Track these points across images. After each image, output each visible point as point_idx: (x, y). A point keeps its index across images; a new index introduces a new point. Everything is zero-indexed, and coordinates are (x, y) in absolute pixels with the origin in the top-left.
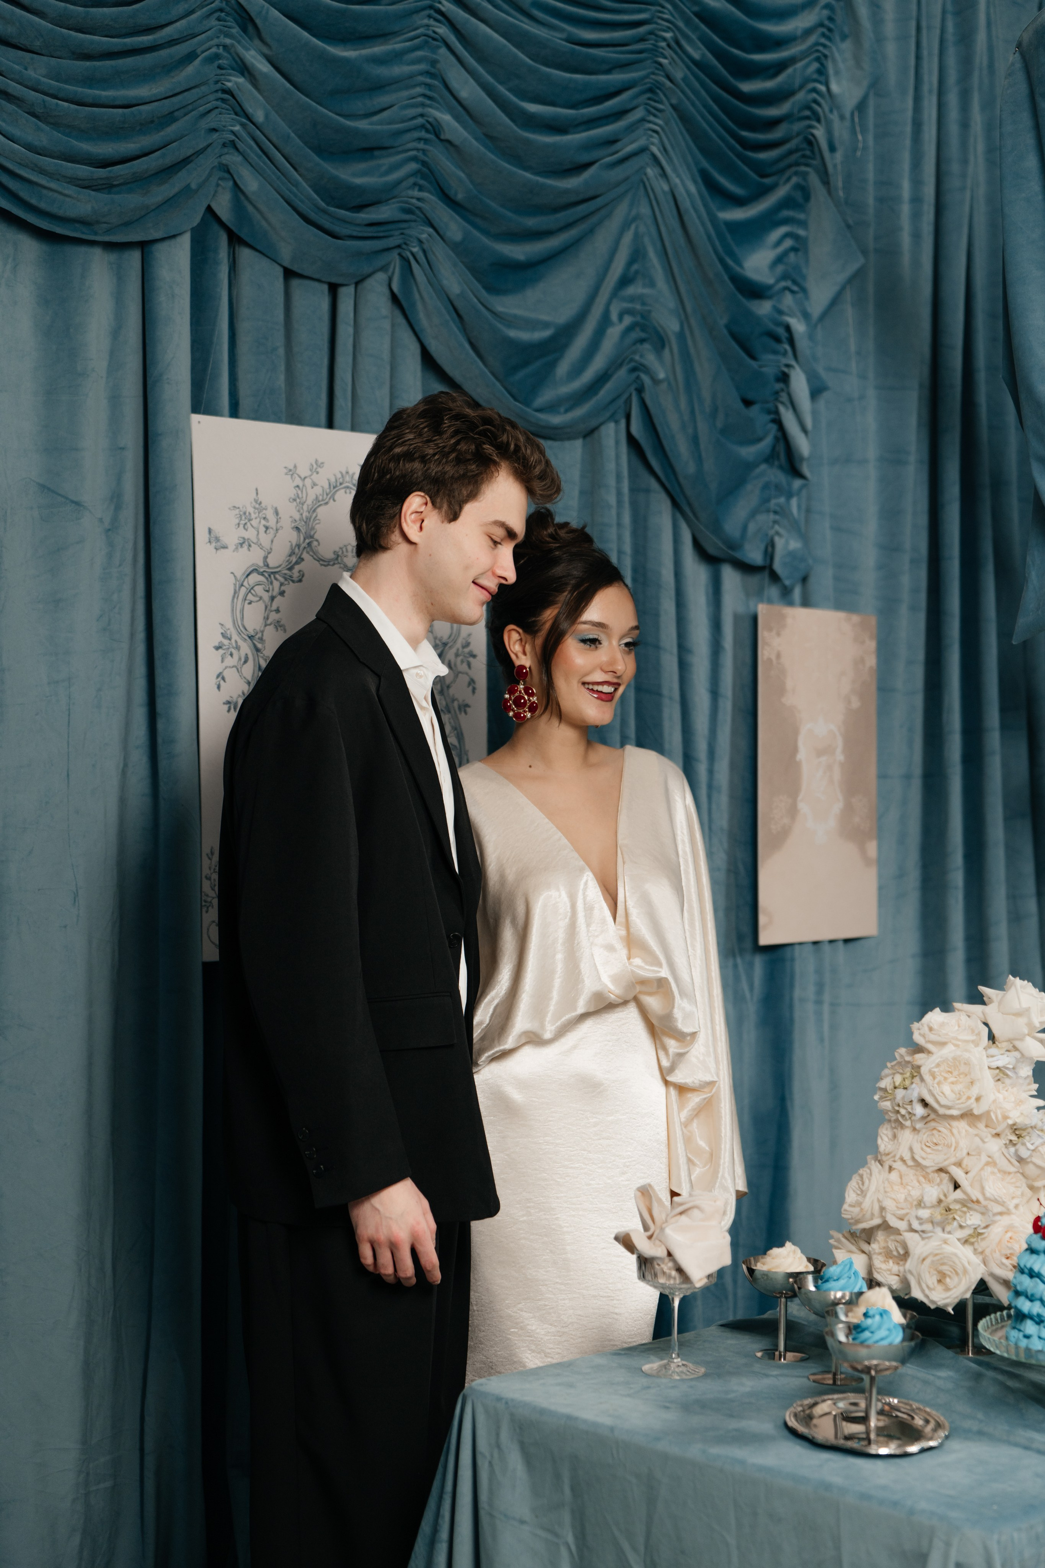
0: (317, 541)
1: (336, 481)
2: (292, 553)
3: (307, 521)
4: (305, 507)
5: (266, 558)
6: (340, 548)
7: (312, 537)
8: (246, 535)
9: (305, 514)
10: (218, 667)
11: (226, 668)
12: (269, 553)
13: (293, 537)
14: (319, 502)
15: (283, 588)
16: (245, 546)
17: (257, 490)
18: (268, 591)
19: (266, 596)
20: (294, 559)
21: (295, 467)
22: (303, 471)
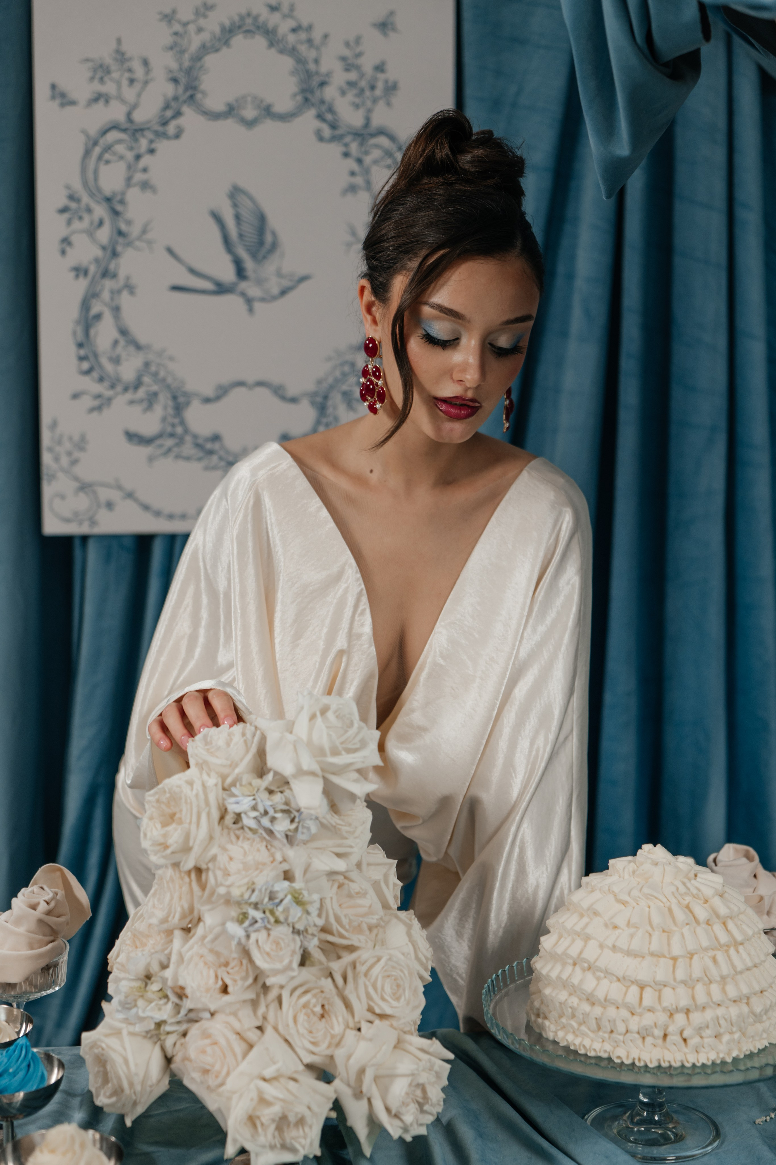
0: (204, 93)
1: (233, 24)
2: (167, 107)
3: (189, 71)
4: (187, 56)
5: (129, 115)
6: (237, 101)
7: (195, 88)
8: (103, 89)
9: (187, 64)
10: (64, 232)
11: (74, 232)
12: (135, 106)
13: (170, 90)
14: (205, 49)
15: (153, 146)
16: (101, 103)
17: (119, 41)
18: (131, 149)
19: (130, 156)
20: (169, 113)
21: (174, 12)
22: (185, 14)
